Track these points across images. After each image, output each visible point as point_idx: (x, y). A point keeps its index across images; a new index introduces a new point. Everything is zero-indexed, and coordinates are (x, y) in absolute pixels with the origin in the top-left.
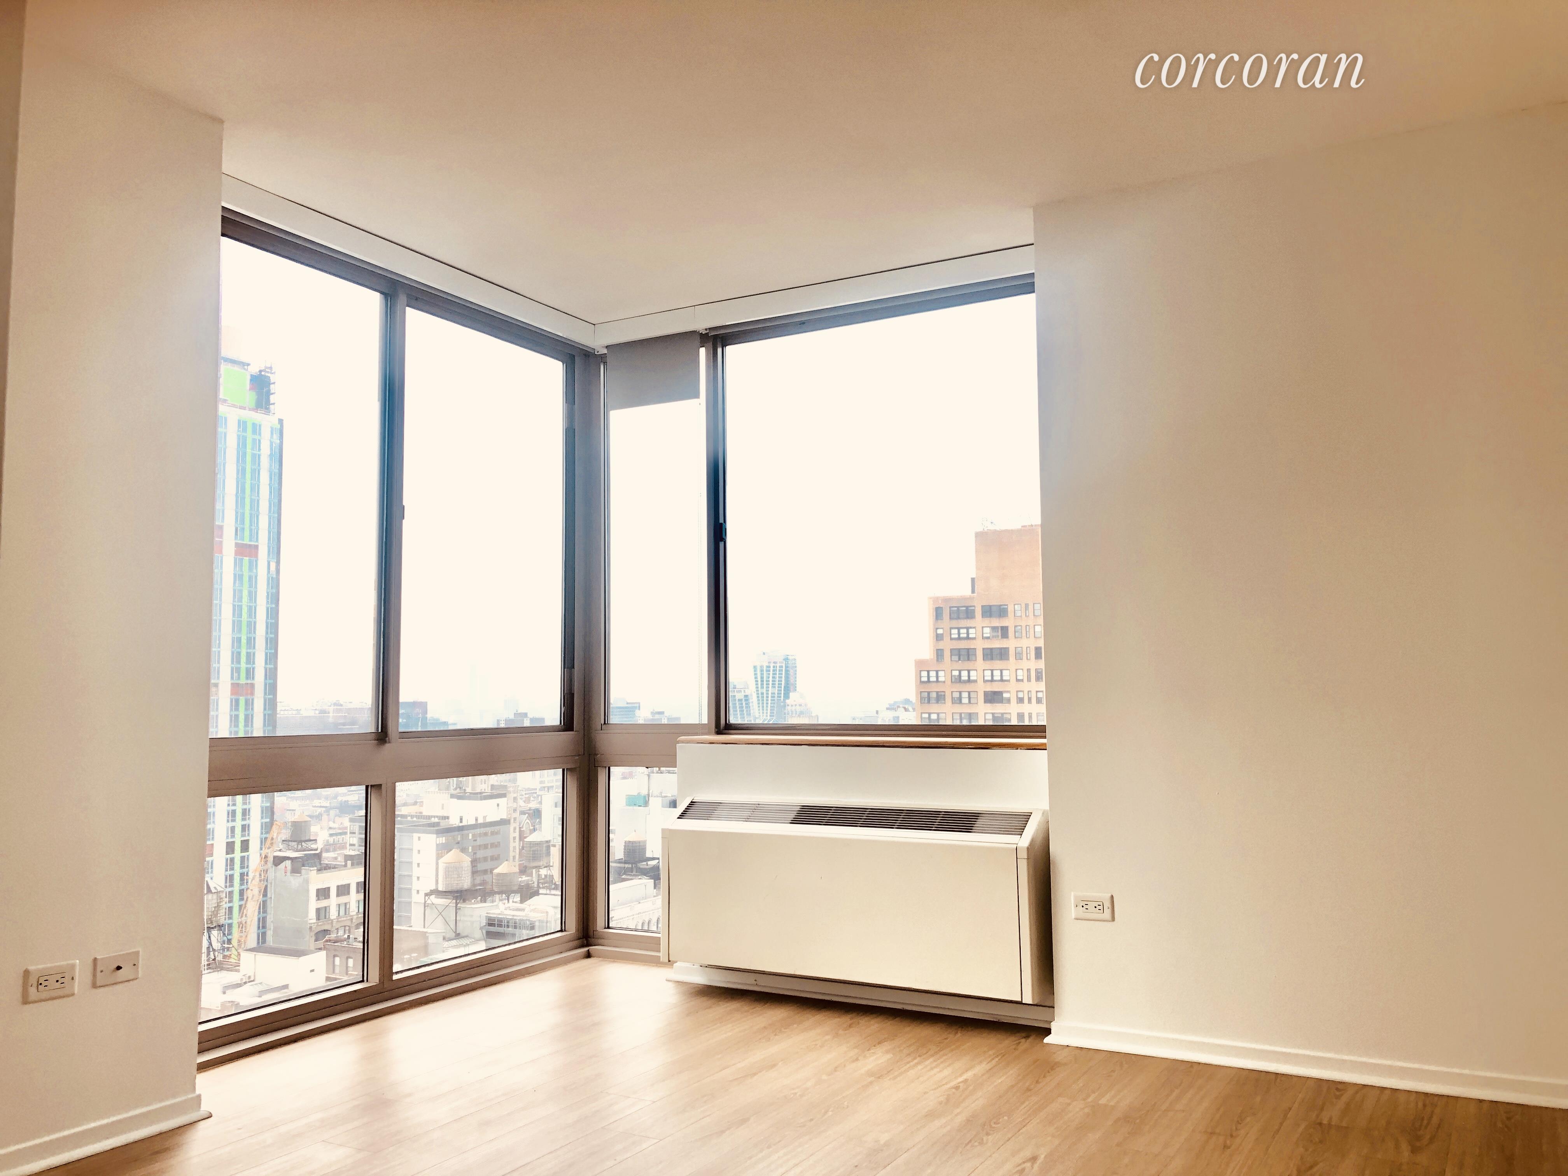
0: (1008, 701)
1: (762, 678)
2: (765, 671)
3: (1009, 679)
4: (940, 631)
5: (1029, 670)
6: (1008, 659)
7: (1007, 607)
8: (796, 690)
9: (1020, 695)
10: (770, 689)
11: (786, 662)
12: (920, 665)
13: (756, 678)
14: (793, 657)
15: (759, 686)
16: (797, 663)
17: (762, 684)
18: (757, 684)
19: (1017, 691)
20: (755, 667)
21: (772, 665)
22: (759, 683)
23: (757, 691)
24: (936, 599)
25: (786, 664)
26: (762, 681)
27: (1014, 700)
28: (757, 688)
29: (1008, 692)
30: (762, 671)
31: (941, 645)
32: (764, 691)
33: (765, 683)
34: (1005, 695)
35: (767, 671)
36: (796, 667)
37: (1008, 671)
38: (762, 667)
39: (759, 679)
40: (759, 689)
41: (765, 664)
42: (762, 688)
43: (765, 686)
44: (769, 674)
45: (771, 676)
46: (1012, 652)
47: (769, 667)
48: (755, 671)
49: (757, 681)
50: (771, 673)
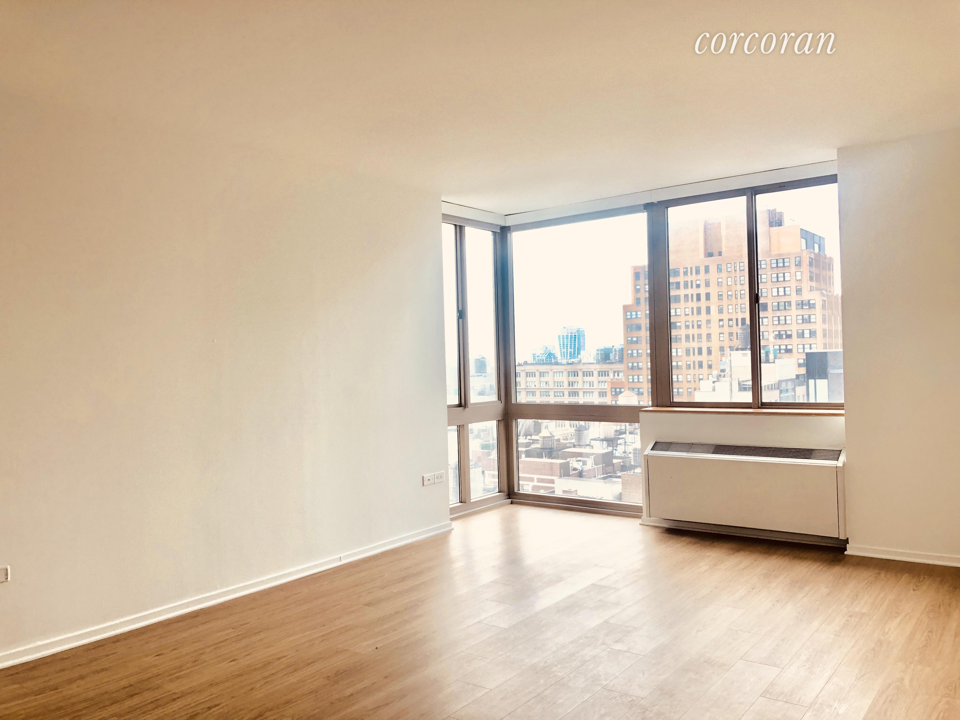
0: (680, 327)
1: (563, 342)
2: (565, 338)
3: (680, 314)
4: (638, 287)
5: (692, 308)
6: (680, 302)
7: (679, 270)
8: (585, 350)
9: (687, 323)
10: (569, 349)
11: (578, 332)
12: (626, 309)
13: (560, 343)
14: (582, 330)
15: (562, 347)
16: (585, 333)
17: (564, 347)
18: (561, 347)
19: (685, 322)
20: (559, 336)
21: (569, 335)
22: (562, 346)
23: (561, 350)
24: (635, 268)
25: (578, 334)
26: (564, 345)
27: (683, 327)
28: (561, 349)
29: (680, 322)
30: (563, 338)
31: (639, 295)
32: (565, 350)
33: (565, 346)
34: (678, 324)
35: (566, 338)
36: (584, 335)
37: (680, 309)
38: (563, 336)
39: (562, 344)
40: (562, 349)
41: (565, 334)
42: (564, 348)
43: (565, 347)
44: (568, 340)
45: (569, 341)
46: (682, 297)
47: (568, 336)
48: (559, 338)
49: (560, 345)
50: (569, 339)
